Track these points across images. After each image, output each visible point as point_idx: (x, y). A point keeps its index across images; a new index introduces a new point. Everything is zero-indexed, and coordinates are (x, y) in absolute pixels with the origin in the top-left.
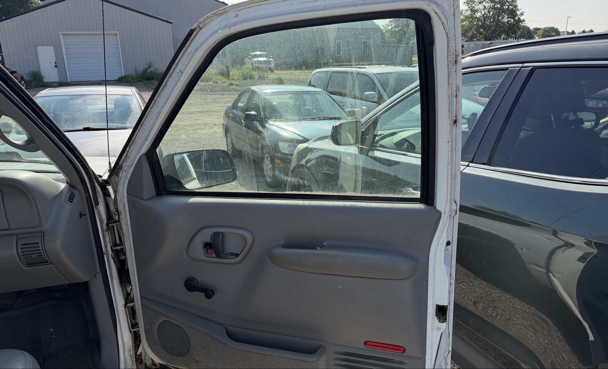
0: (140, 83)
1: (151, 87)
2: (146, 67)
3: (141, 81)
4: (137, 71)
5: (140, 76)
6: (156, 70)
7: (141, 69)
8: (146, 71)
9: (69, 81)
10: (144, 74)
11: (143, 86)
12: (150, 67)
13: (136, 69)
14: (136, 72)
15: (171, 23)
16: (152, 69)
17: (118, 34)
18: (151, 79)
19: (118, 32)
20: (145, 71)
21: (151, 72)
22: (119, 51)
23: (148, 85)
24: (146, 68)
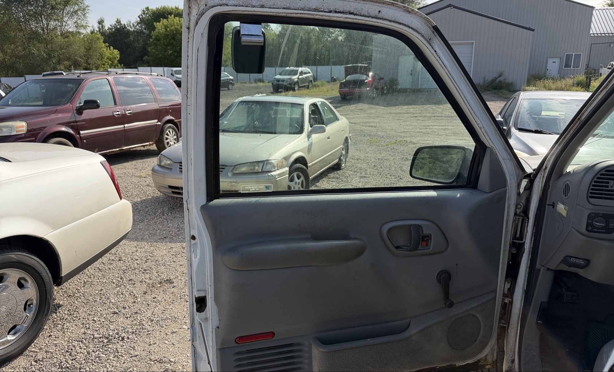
0: (488, 92)
1: (502, 96)
2: (495, 75)
3: (488, 90)
4: (486, 79)
5: (487, 85)
6: (505, 79)
7: (490, 78)
8: (496, 80)
9: (419, 87)
10: (492, 83)
11: (494, 95)
12: (500, 76)
13: (484, 78)
14: (484, 80)
15: (533, 30)
16: (501, 79)
17: (474, 43)
18: (499, 88)
19: (474, 41)
20: (494, 80)
21: (500, 81)
22: (472, 60)
23: (499, 94)
24: (495, 78)
